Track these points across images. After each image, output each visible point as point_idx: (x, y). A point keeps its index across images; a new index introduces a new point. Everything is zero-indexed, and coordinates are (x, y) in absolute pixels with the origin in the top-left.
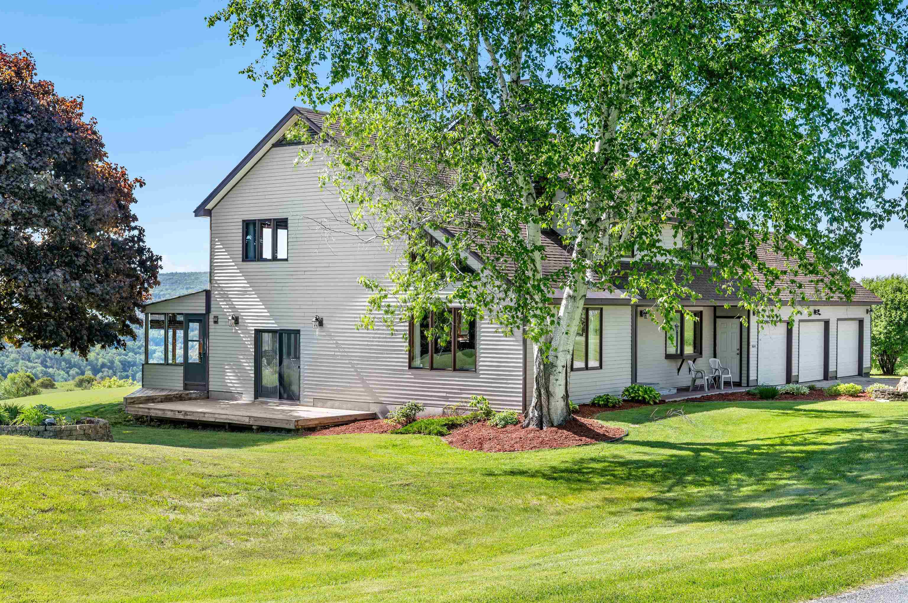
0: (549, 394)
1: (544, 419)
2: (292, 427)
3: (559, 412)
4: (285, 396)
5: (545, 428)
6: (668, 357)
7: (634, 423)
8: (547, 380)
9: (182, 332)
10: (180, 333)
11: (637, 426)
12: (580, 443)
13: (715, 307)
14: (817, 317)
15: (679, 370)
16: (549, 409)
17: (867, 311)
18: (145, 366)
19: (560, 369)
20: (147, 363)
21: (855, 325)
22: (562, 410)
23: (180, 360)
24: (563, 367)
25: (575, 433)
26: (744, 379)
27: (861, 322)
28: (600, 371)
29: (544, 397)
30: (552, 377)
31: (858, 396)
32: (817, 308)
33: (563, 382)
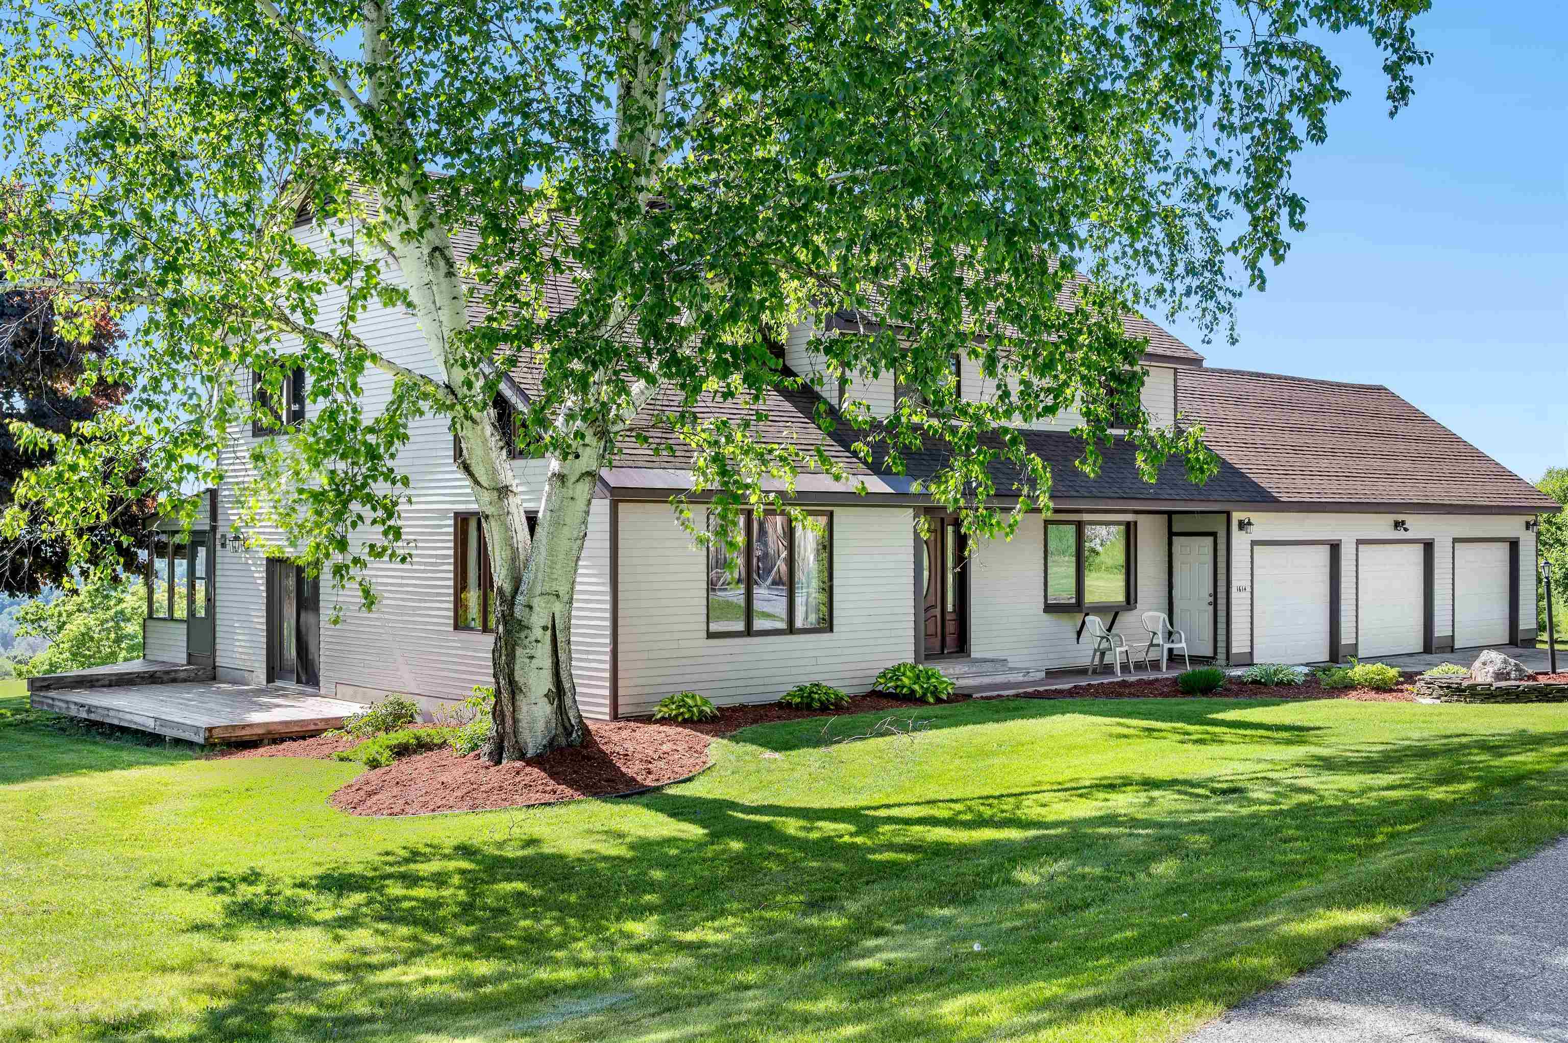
0: (514, 689)
1: (506, 744)
2: (200, 739)
3: (540, 726)
4: (304, 679)
5: (504, 762)
6: (1050, 608)
7: (776, 749)
8: (511, 657)
9: (185, 562)
10: (181, 566)
11: (777, 755)
12: (547, 798)
13: (1170, 514)
14: (1400, 534)
15: (1079, 633)
16: (515, 721)
17: (1528, 526)
18: (148, 623)
19: (537, 633)
20: (150, 616)
21: (1501, 552)
22: (548, 723)
23: (181, 612)
24: (545, 628)
25: (553, 776)
26: (1222, 650)
27: (1514, 545)
28: (826, 636)
29: (505, 695)
30: (519, 652)
31: (1391, 691)
32: (1400, 517)
33: (547, 663)
